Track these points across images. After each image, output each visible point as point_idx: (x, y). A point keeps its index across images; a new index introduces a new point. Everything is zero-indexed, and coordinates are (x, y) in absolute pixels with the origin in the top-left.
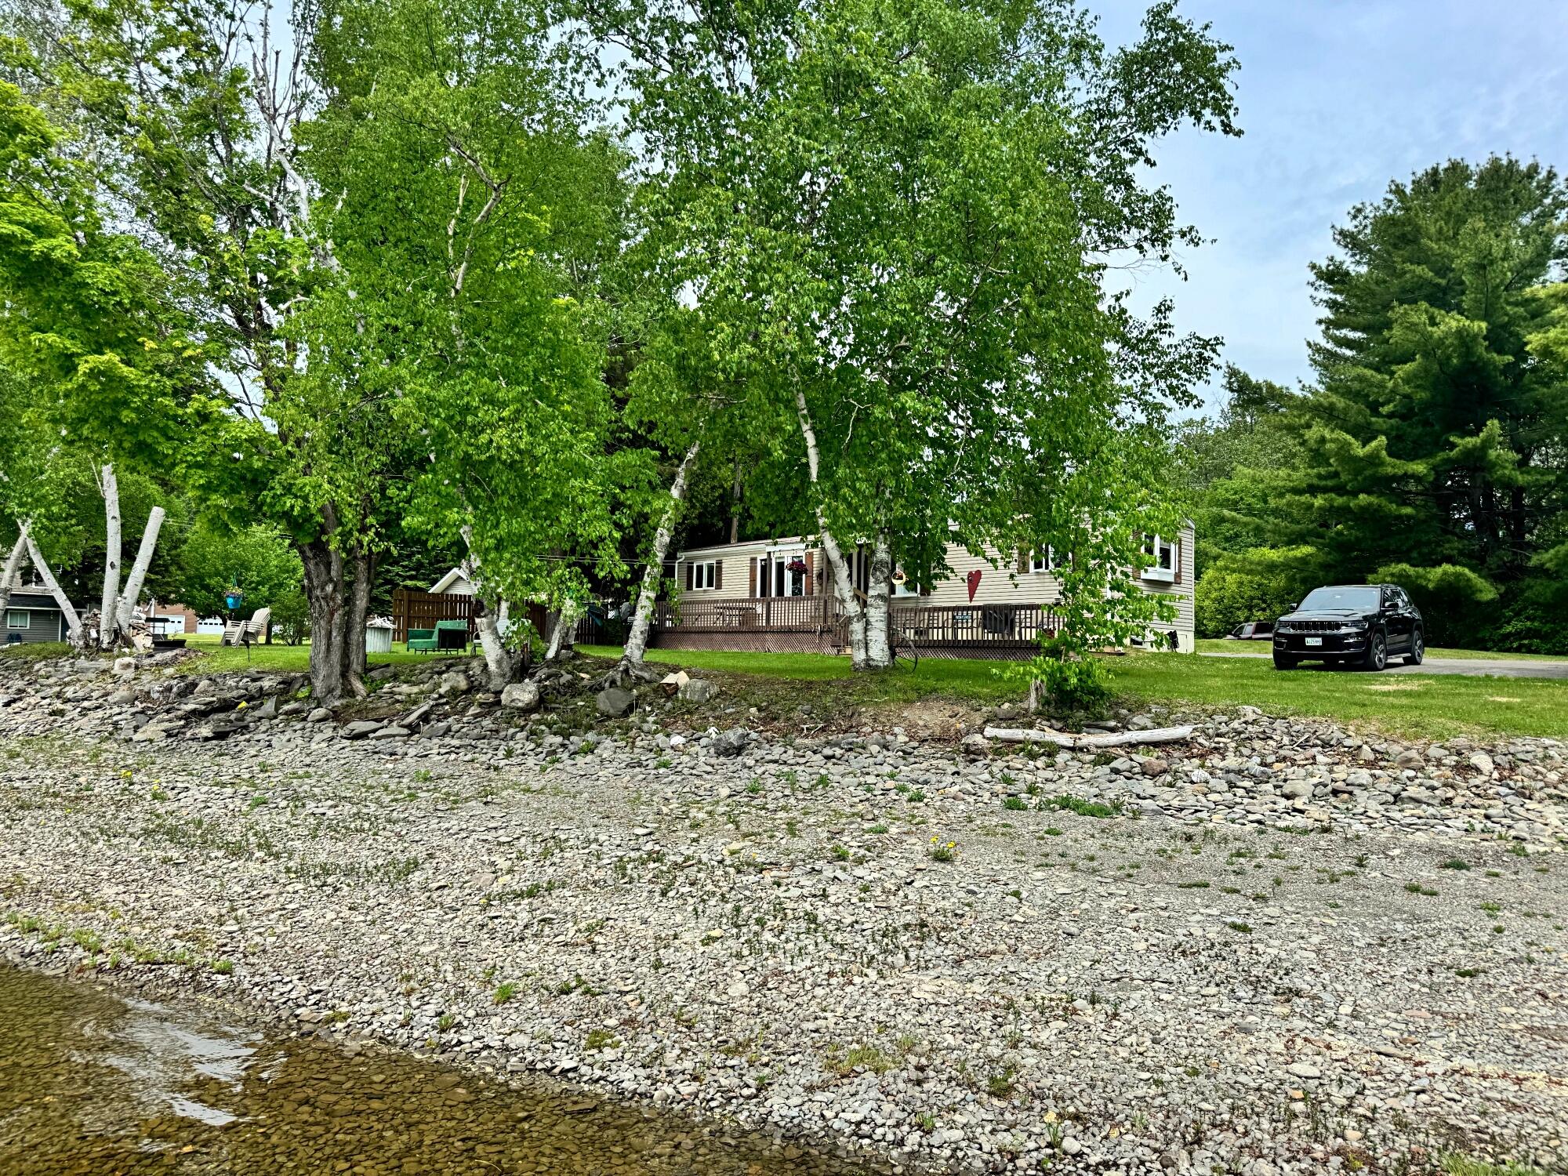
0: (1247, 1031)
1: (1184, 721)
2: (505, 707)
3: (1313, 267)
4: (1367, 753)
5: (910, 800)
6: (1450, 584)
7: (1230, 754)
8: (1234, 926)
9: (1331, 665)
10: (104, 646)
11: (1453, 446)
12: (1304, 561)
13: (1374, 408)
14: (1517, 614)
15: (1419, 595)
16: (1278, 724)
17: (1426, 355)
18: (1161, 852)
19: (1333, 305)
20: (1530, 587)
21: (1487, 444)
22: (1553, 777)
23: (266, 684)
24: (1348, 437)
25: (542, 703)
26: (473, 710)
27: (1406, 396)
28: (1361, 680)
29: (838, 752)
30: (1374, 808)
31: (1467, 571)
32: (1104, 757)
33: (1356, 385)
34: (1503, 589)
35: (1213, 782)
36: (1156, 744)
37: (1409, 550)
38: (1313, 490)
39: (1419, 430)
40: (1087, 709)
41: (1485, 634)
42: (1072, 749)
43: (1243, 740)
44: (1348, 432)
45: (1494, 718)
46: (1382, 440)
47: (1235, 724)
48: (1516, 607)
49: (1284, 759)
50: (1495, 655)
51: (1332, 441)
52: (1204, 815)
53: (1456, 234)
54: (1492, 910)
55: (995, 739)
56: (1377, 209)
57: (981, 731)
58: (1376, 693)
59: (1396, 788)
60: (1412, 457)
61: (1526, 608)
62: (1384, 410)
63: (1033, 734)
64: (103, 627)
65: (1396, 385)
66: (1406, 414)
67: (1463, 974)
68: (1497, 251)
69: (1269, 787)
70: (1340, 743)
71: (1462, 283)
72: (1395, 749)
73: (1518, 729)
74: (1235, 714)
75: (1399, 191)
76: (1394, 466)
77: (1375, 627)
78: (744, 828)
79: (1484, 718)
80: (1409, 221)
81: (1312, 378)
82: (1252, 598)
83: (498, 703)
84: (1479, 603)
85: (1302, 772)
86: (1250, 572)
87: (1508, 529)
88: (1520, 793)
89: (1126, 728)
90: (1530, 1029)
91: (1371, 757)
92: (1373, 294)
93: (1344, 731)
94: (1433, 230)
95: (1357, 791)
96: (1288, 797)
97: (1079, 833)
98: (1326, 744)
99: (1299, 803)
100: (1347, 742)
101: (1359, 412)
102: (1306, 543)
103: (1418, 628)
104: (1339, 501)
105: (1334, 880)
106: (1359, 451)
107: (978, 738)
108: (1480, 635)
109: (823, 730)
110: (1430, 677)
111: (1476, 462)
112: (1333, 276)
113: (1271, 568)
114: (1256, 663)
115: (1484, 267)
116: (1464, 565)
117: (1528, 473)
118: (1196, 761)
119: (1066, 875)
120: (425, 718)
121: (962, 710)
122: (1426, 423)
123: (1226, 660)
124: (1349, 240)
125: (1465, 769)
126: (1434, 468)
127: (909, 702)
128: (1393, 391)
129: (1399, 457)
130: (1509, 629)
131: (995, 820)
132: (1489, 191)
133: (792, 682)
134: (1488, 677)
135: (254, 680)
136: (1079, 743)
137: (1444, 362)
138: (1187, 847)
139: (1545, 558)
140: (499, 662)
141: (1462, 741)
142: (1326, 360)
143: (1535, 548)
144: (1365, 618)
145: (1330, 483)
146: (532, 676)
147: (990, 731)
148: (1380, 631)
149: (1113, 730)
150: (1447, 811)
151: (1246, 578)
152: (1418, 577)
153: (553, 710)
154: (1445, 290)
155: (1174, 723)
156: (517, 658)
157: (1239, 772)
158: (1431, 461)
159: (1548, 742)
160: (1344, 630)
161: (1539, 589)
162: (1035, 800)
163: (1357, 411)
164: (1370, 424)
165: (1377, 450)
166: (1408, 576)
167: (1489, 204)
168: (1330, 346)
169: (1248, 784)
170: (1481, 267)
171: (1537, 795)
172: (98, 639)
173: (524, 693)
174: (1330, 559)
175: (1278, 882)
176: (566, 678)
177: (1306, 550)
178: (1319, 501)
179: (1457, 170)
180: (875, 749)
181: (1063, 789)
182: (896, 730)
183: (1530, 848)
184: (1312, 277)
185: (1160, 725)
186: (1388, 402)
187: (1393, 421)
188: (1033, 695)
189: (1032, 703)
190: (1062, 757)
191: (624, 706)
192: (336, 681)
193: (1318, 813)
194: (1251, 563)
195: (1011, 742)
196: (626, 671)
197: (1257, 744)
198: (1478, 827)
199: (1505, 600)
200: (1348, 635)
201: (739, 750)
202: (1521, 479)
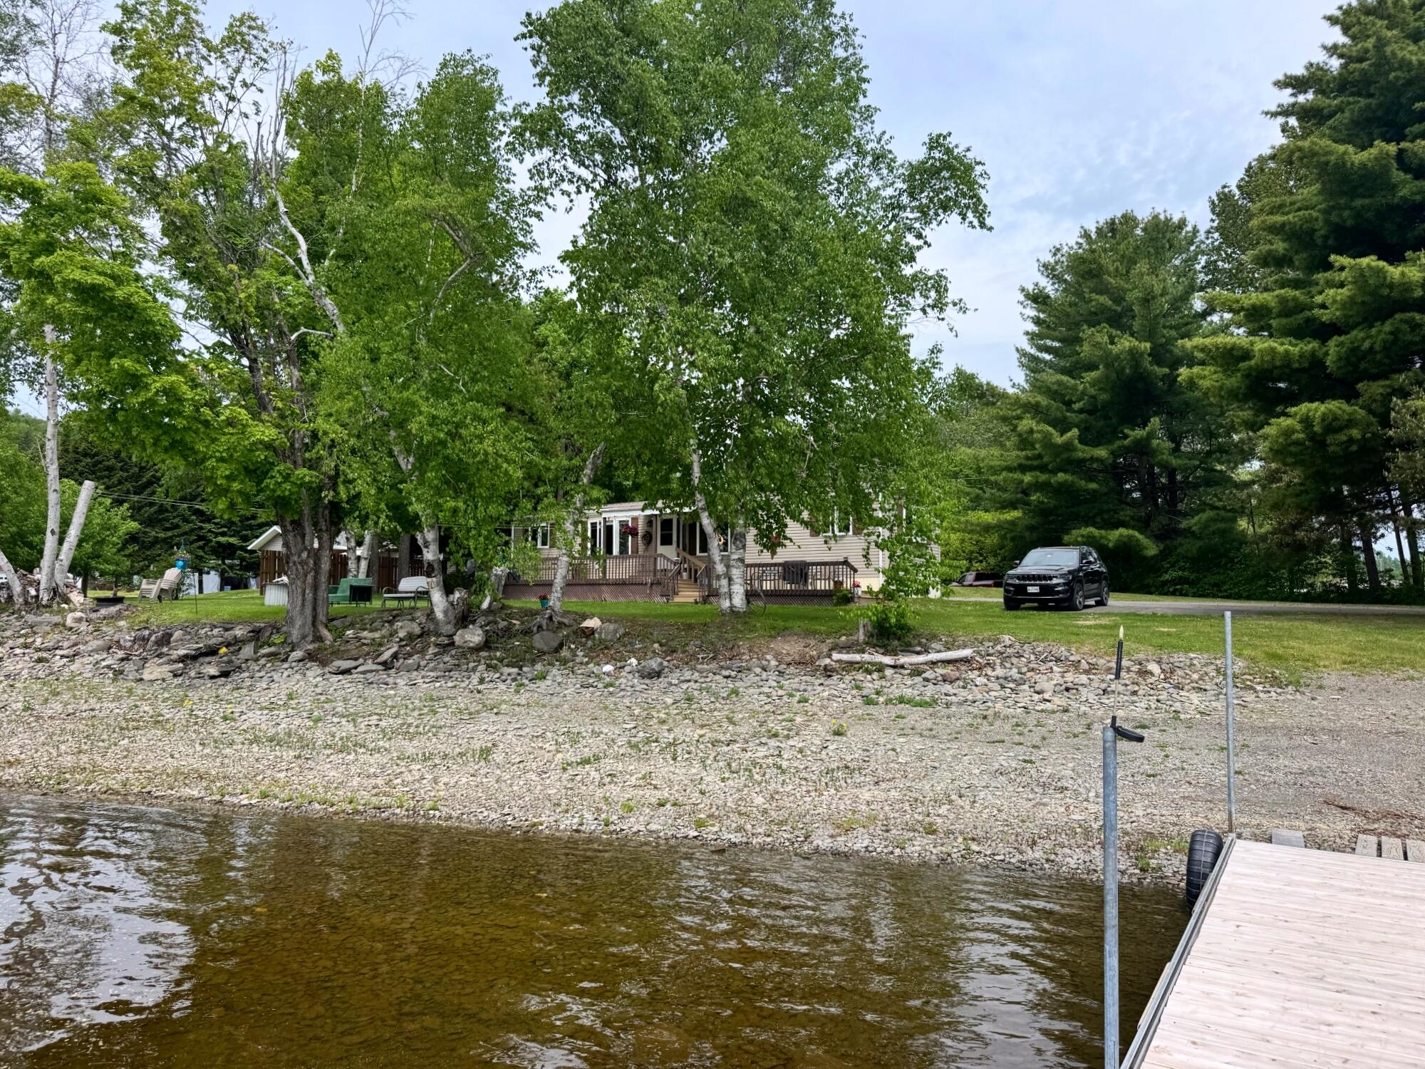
0: (1045, 805)
1: (965, 646)
2: (459, 647)
3: (1023, 290)
4: (1084, 665)
5: (799, 702)
6: (1125, 543)
7: (998, 667)
8: (1025, 761)
9: (1043, 606)
10: (44, 603)
11: (1126, 437)
12: (1013, 523)
13: (1068, 404)
14: (1173, 566)
15: (1105, 553)
16: (1026, 646)
17: (1107, 366)
18: (971, 725)
19: (1037, 321)
20: (1181, 545)
21: (1151, 435)
22: (1195, 676)
23: (239, 632)
24: (1050, 429)
25: (487, 645)
26: (432, 650)
27: (1093, 397)
28: (1069, 617)
29: (733, 674)
30: (1092, 697)
31: (1137, 534)
32: (916, 671)
33: (1055, 387)
34: (1162, 547)
35: (990, 685)
36: (949, 662)
37: (1095, 516)
38: (1023, 469)
39: (1102, 423)
40: (899, 639)
41: (1149, 581)
42: (894, 667)
43: (1004, 658)
44: (1048, 424)
45: (1160, 641)
46: (1075, 432)
47: (999, 648)
48: (1172, 559)
49: (1033, 670)
50: (1157, 598)
51: (1039, 432)
52: (990, 704)
53: (1128, 272)
54: (1162, 747)
55: (839, 661)
56: (1071, 248)
57: (830, 656)
58: (1082, 626)
59: (1104, 686)
60: (1096, 443)
61: (1178, 561)
62: (1076, 406)
63: (866, 657)
64: (42, 586)
65: (1085, 388)
66: (1091, 411)
67: (1149, 776)
68: (1158, 289)
69: (1026, 687)
70: (1067, 659)
71: (1132, 310)
72: (1101, 662)
73: (1176, 648)
74: (997, 641)
75: (1086, 235)
76: (1084, 452)
77: (1076, 579)
78: (697, 722)
79: (1154, 641)
80: (1094, 260)
81: (1020, 377)
82: (972, 552)
83: (453, 644)
84: (1145, 558)
85: (1045, 677)
86: (971, 532)
87: (1165, 499)
88: (1176, 687)
89: (927, 651)
90: (1184, 798)
91: (1087, 667)
92: (1068, 315)
93: (1069, 651)
94: (1111, 269)
95: (1080, 688)
96: (1038, 693)
97: (915, 716)
98: (1058, 660)
99: (1046, 696)
100: (1072, 658)
101: (1058, 409)
102: (1015, 508)
103: (1105, 578)
104: (1043, 477)
105: (1075, 736)
106: (1059, 440)
107: (827, 661)
108: (1146, 582)
109: (713, 658)
110: (1116, 615)
111: (1142, 448)
112: (1038, 298)
113: (987, 528)
114: (991, 606)
115: (1148, 301)
116: (1133, 528)
117: (1179, 457)
118: (976, 672)
119: (917, 739)
120: (395, 656)
121: (812, 642)
122: (1106, 418)
123: (967, 604)
124: (1048, 269)
125: (1144, 673)
126: (1112, 453)
127: (773, 637)
128: (1083, 393)
129: (1086, 444)
130: (1167, 577)
131: (860, 712)
132: (1152, 239)
133: (676, 623)
134: (1154, 614)
135: (227, 630)
136: (898, 663)
137: (1120, 372)
138: (985, 722)
139: (1192, 522)
140: (446, 612)
141: (1141, 656)
142: (1032, 364)
143: (1185, 515)
144: (1070, 572)
145: (1035, 463)
146: (473, 622)
147: (836, 656)
148: (1080, 581)
149: (918, 653)
150: (1135, 698)
151: (967, 536)
152: (1102, 537)
153: (497, 649)
154: (1120, 316)
155: (959, 648)
156: (459, 610)
157: (1006, 678)
158: (1111, 447)
159: (1192, 655)
160: (1055, 581)
161: (1189, 547)
162: (881, 699)
163: (1056, 408)
164: (1065, 418)
165: (1071, 440)
166: (1094, 537)
167: (1151, 250)
168: (1033, 351)
169: (1012, 685)
170: (1147, 300)
171: (1186, 687)
172: (37, 597)
173: (473, 636)
174: (1033, 522)
175: (1044, 739)
176: (503, 624)
177: (1016, 514)
178: (1028, 478)
179: (1128, 219)
180: (758, 670)
181: (897, 693)
182: (768, 657)
183: (1182, 716)
184: (1022, 298)
185: (949, 649)
186: (1079, 400)
187: (1082, 416)
188: (861, 631)
189: (861, 636)
190: (889, 672)
191: (555, 644)
192: (308, 629)
193: (1059, 701)
194: (972, 524)
195: (851, 663)
196: (550, 618)
197: (1014, 660)
198: (1153, 706)
199: (1164, 555)
200: (1058, 585)
201: (658, 674)
202: (1175, 462)
